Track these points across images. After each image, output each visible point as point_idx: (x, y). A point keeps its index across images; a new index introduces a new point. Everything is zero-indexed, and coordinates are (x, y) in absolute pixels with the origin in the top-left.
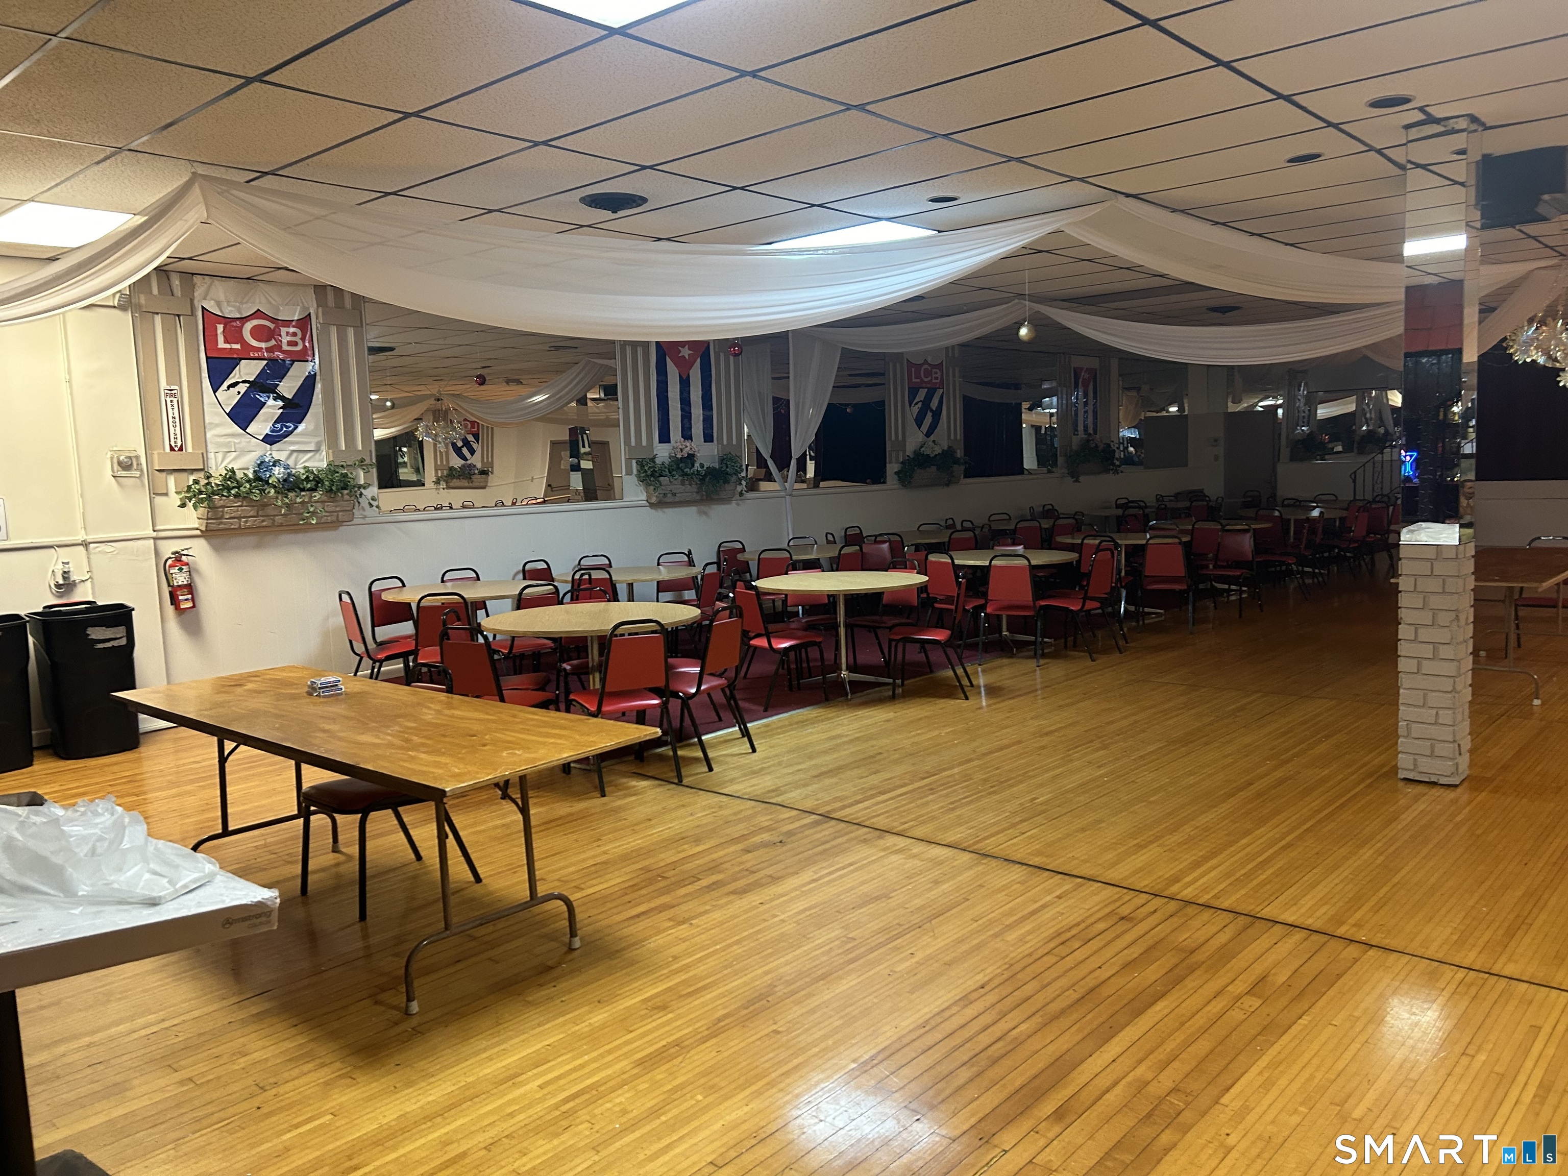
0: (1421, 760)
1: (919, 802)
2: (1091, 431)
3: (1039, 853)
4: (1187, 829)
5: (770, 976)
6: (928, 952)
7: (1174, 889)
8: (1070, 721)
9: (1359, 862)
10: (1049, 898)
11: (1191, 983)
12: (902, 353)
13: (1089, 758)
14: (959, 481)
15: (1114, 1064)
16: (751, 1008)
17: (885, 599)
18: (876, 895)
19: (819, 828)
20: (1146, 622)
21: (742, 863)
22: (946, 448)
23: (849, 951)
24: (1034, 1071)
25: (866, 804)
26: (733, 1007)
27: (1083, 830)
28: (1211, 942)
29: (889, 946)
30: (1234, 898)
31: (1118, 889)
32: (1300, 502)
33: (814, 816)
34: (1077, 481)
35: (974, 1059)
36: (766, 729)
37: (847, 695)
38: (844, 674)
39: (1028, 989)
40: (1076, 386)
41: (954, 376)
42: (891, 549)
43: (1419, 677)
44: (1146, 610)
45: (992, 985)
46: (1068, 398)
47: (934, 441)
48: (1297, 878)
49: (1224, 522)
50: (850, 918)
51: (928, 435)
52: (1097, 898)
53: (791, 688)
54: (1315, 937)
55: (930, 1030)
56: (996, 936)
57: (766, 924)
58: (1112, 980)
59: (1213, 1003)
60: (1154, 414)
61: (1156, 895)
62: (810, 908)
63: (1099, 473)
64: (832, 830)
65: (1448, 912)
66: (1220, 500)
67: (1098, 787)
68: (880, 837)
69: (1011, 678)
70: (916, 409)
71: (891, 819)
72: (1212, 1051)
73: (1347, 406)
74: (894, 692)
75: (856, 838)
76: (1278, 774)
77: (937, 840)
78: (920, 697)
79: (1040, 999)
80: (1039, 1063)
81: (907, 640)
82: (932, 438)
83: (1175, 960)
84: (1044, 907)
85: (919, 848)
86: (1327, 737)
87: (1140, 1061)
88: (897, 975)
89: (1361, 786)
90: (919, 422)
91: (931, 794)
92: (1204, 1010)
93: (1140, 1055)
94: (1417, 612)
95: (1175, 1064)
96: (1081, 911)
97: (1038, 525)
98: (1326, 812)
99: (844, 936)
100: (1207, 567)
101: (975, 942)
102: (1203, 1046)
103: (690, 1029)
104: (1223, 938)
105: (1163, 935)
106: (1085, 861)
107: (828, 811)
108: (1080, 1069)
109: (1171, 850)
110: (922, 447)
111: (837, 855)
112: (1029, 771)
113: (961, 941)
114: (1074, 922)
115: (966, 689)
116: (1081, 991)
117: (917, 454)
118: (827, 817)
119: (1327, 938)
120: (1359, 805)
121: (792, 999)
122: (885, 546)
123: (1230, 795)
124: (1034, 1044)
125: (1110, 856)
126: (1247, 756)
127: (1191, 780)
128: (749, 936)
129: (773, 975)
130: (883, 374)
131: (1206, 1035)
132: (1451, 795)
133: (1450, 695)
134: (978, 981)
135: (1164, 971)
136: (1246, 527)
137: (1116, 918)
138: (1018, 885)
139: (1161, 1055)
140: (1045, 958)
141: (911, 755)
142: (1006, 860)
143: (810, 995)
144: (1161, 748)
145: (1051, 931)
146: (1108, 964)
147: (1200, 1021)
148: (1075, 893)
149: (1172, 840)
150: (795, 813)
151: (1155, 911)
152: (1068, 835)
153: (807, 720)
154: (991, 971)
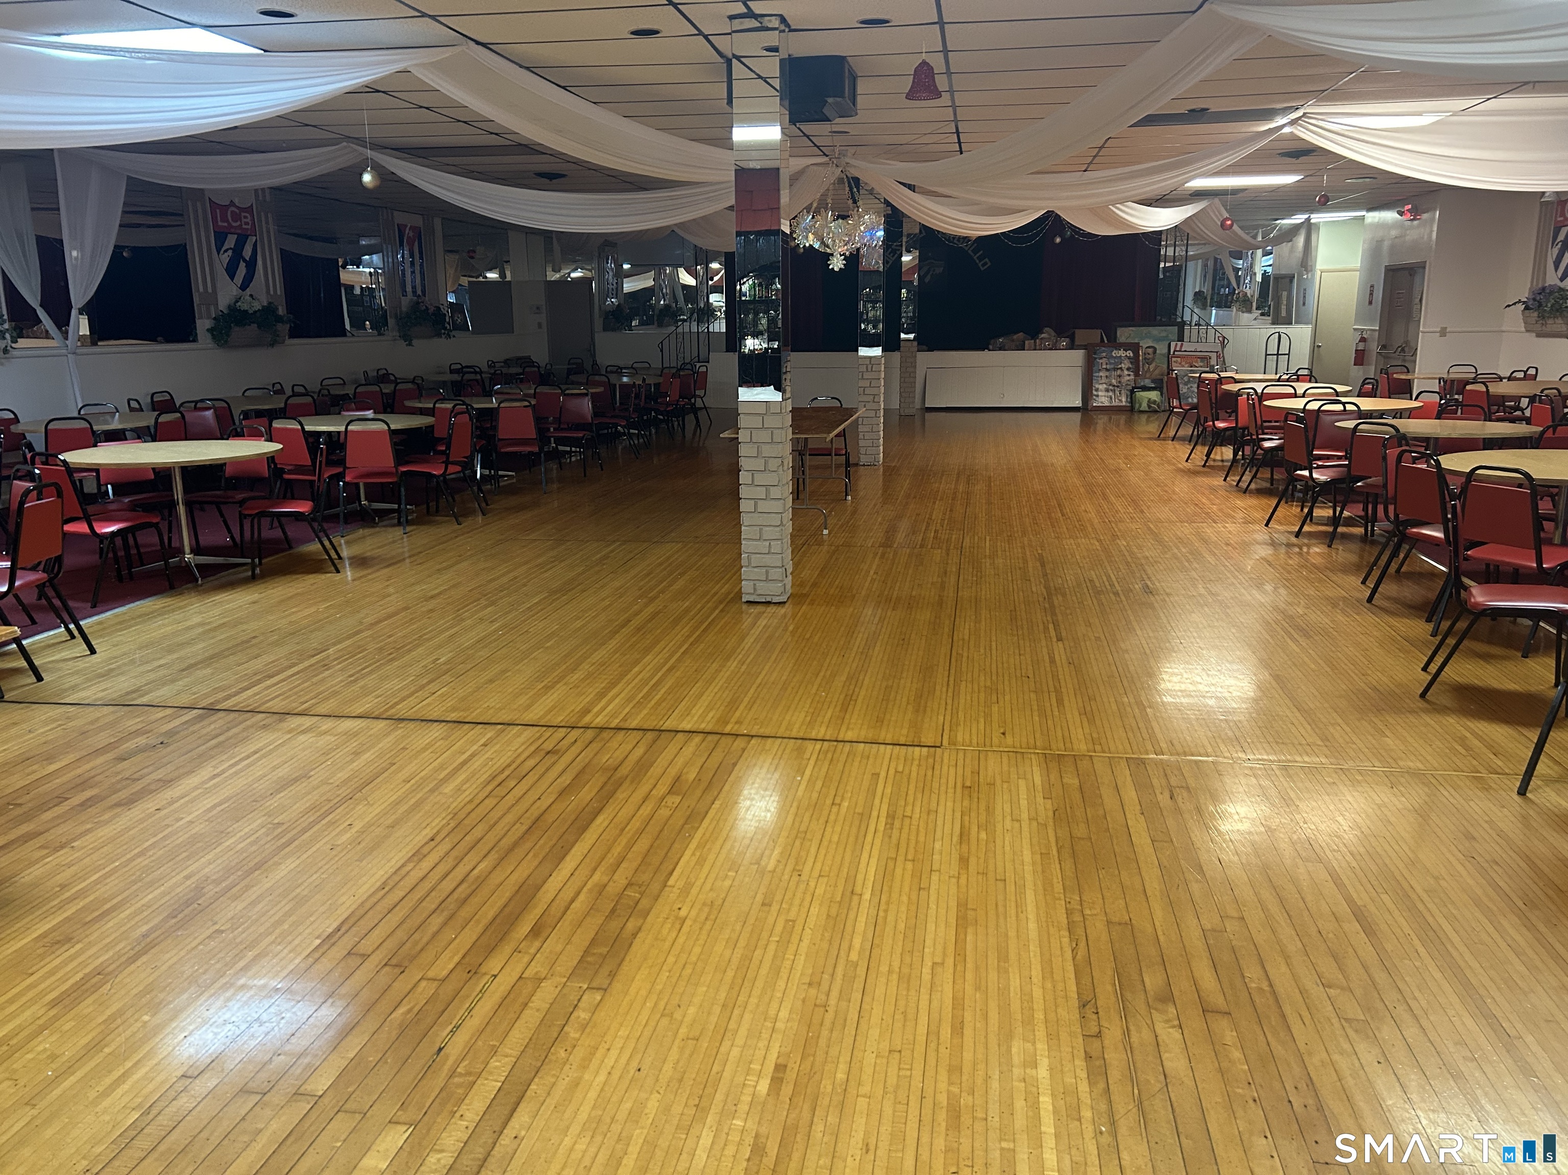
0: (758, 584)
1: (315, 680)
2: (419, 292)
3: (454, 709)
4: (585, 666)
5: (193, 879)
6: (367, 820)
7: (587, 719)
8: (451, 583)
9: (728, 673)
10: (475, 747)
11: (621, 795)
12: (202, 190)
13: (481, 614)
14: (283, 342)
15: (573, 878)
16: (180, 916)
17: (228, 471)
18: (293, 777)
19: (206, 722)
20: (501, 484)
21: (118, 773)
22: (265, 304)
23: (278, 837)
24: (503, 901)
25: (256, 689)
26: (156, 921)
27: (491, 681)
28: (630, 757)
29: (324, 822)
30: (639, 718)
31: (537, 728)
32: (621, 369)
33: (195, 711)
34: (410, 344)
35: (443, 905)
36: (101, 627)
37: (197, 581)
38: (188, 557)
39: (478, 832)
40: (401, 244)
41: (267, 223)
42: (218, 416)
43: (756, 515)
44: (501, 473)
45: (442, 835)
46: (395, 257)
47: (251, 296)
48: (685, 693)
49: (563, 387)
50: (271, 805)
51: (243, 287)
52: (521, 739)
53: (120, 579)
54: (710, 737)
55: (390, 889)
56: (432, 791)
57: (170, 829)
58: (553, 806)
59: (643, 807)
60: (474, 279)
61: (573, 728)
62: (220, 804)
63: (431, 337)
64: (221, 722)
65: (800, 700)
66: (549, 367)
67: (495, 640)
68: (281, 721)
69: (379, 547)
70: (226, 258)
71: (287, 701)
72: (652, 846)
73: (645, 282)
74: (253, 572)
75: (252, 726)
76: (650, 609)
77: (345, 713)
78: (285, 575)
79: (491, 838)
80: (506, 893)
81: (263, 514)
82: (248, 291)
83: (603, 779)
84: (473, 755)
85: (328, 724)
86: (682, 574)
87: (595, 869)
88: (339, 849)
89: (717, 611)
90: (231, 271)
91: (327, 670)
92: (638, 815)
93: (593, 865)
94: (753, 459)
95: (623, 865)
96: (509, 754)
97: (378, 389)
98: (695, 636)
99: (270, 823)
100: (549, 430)
101: (413, 801)
102: (643, 844)
103: (111, 953)
104: (639, 751)
105: (587, 760)
106: (500, 709)
107: (212, 704)
108: (543, 889)
109: (576, 687)
110: (237, 302)
111: (235, 745)
112: (425, 634)
113: (397, 803)
114: (505, 764)
115: (336, 561)
116: (527, 823)
117: (232, 309)
118: (211, 710)
119: (719, 736)
120: (718, 627)
121: (228, 895)
122: (209, 414)
123: (615, 632)
124: (496, 878)
125: (523, 701)
126: (620, 597)
127: (579, 624)
128: (153, 845)
129: (196, 877)
130: (182, 215)
131: (643, 835)
132: (782, 611)
133: (778, 529)
134: (427, 835)
135: (596, 790)
136: (585, 391)
137: (542, 753)
138: (442, 741)
139: (611, 859)
140: (486, 801)
141: (291, 634)
142: (422, 720)
143: (248, 888)
144: (544, 598)
145: (485, 776)
146: (546, 794)
147: (636, 824)
148: (499, 738)
149: (575, 677)
150: (169, 711)
151: (576, 741)
152: (478, 688)
153: (152, 613)
154: (437, 823)
